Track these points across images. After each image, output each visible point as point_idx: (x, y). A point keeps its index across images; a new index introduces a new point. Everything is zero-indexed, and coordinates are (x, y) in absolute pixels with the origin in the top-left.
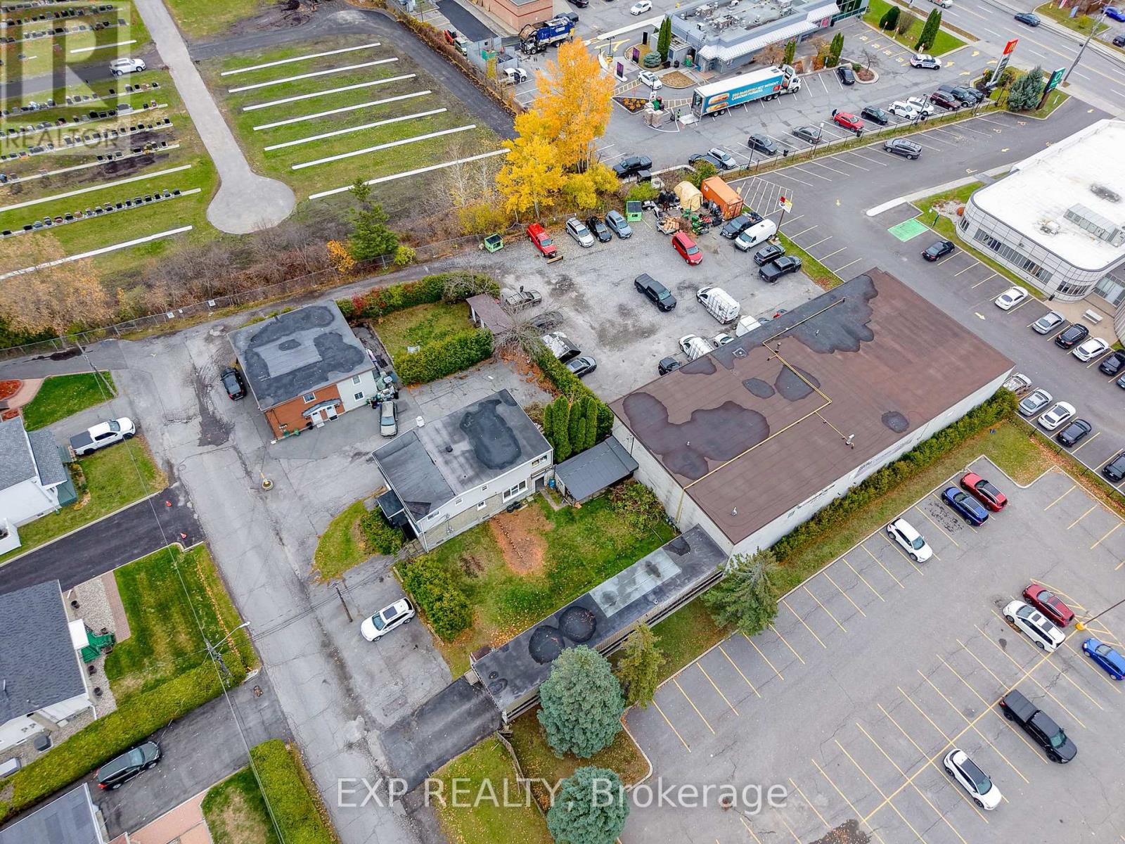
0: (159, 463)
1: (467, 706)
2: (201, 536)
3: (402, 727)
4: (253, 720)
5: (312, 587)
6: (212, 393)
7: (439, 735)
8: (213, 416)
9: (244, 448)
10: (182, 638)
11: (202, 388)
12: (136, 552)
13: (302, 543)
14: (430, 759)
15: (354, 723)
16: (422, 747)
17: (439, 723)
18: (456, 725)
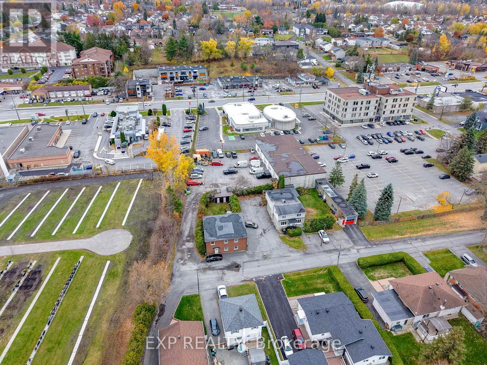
0: (242, 283)
1: (351, 229)
2: (280, 275)
3: (354, 242)
4: (349, 269)
5: (307, 252)
6: (214, 266)
7: (358, 236)
8: (226, 267)
9: (245, 260)
10: (319, 281)
11: (210, 268)
12: (281, 292)
13: (291, 252)
14: (363, 239)
15: (352, 250)
16: (361, 239)
17: (354, 235)
18: (355, 232)
